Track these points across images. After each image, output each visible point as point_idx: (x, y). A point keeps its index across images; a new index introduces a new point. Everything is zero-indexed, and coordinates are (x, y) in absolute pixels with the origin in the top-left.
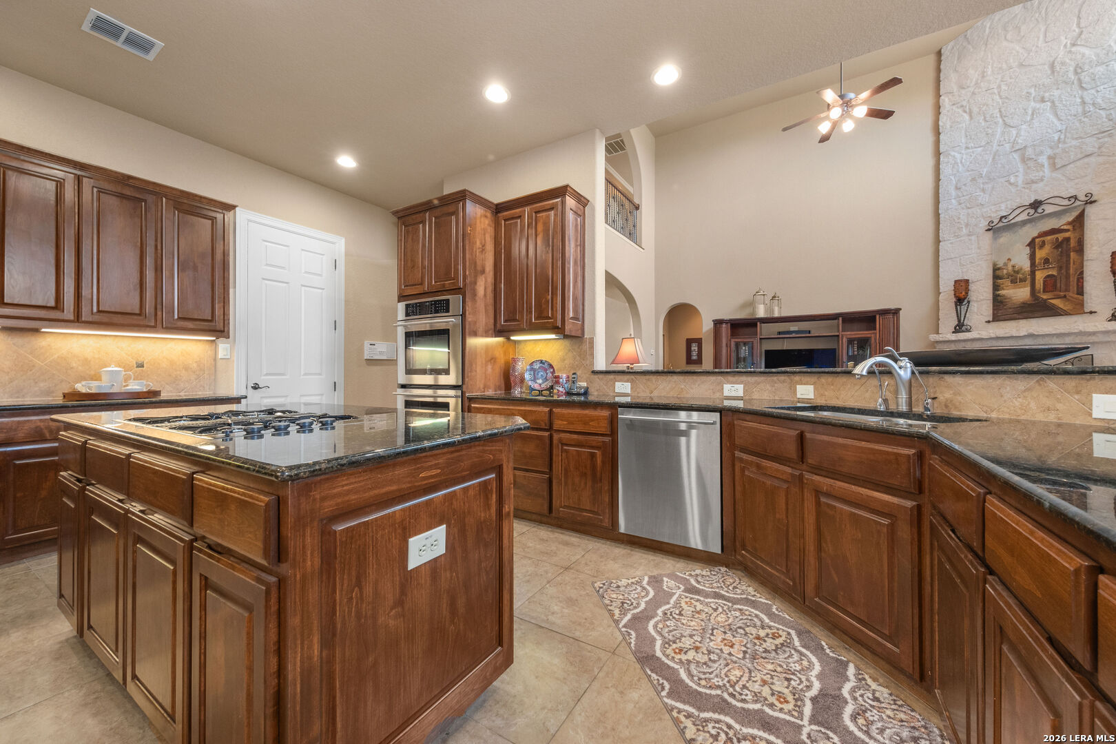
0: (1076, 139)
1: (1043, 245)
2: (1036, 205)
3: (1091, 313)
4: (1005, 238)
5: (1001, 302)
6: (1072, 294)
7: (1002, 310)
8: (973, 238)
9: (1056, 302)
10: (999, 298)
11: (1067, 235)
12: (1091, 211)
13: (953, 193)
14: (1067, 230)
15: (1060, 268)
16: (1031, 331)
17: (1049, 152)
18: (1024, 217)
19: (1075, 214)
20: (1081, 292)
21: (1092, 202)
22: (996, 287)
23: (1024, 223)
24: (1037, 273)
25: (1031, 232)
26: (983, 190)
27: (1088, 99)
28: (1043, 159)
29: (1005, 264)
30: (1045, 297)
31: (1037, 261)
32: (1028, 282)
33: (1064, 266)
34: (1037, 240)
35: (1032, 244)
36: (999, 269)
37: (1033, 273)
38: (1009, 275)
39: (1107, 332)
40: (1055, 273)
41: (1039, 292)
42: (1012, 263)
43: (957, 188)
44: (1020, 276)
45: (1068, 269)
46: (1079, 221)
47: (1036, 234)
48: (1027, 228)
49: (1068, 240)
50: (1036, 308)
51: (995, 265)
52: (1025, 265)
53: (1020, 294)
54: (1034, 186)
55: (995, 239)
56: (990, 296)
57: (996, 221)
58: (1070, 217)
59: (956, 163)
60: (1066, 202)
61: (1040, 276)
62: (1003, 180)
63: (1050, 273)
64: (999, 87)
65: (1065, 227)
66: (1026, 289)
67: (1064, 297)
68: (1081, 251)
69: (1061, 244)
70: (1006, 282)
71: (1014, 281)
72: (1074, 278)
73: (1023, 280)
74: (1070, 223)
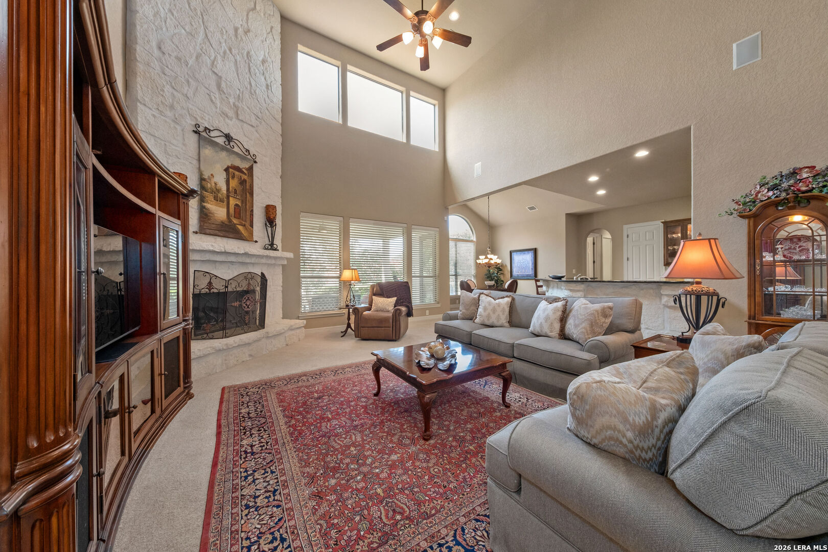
0: (248, 107)
1: (233, 177)
2: (228, 137)
3: (256, 242)
4: (208, 150)
5: (206, 215)
6: (248, 224)
7: (207, 224)
9: (240, 227)
10: (204, 210)
11: (246, 177)
12: (255, 166)
14: (245, 174)
15: (242, 202)
17: (234, 100)
18: (221, 142)
19: (248, 163)
20: (252, 226)
21: (256, 163)
23: (222, 147)
24: (231, 199)
25: (226, 159)
29: (210, 178)
30: (235, 221)
31: (230, 188)
32: (225, 203)
33: (244, 201)
34: (230, 170)
35: (227, 170)
36: (204, 180)
37: (228, 197)
38: (212, 191)
40: (240, 204)
41: (232, 216)
42: (213, 179)
44: (221, 196)
45: (246, 205)
46: (251, 169)
47: (228, 163)
49: (246, 181)
50: (229, 229)
51: (202, 174)
52: (224, 188)
53: (219, 212)
55: (201, 144)
57: (201, 128)
60: (244, 149)
61: (233, 202)
63: (237, 203)
65: (244, 170)
66: (224, 209)
67: (244, 225)
68: (252, 194)
69: (242, 182)
70: (210, 197)
71: (216, 198)
72: (248, 213)
73: (221, 201)
74: (247, 169)
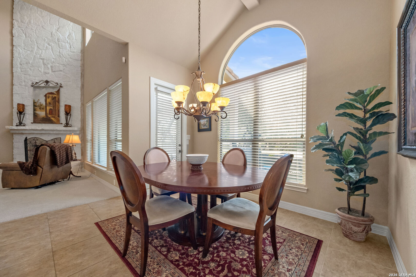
0: (58, 64)
1: (49, 97)
2: (47, 82)
3: (61, 124)
4: (37, 91)
5: (36, 116)
6: (57, 116)
7: (36, 119)
8: (27, 87)
9: (52, 118)
10: (35, 114)
11: (55, 96)
12: (61, 89)
13: (19, 66)
14: (55, 94)
15: (54, 107)
16: (43, 128)
17: (51, 64)
18: (43, 85)
19: (58, 89)
20: (59, 116)
21: (62, 87)
22: (34, 110)
23: (43, 87)
24: (47, 107)
25: (45, 91)
26: (30, 69)
27: (61, 52)
28: (49, 66)
29: (38, 101)
30: (49, 116)
31: (47, 103)
32: (45, 109)
33: (54, 106)
34: (47, 95)
35: (45, 96)
36: (35, 103)
37: (46, 107)
38: (39, 106)
39: (64, 131)
40: (52, 108)
41: (48, 114)
42: (40, 101)
43: (21, 64)
44: (42, 107)
45: (56, 108)
46: (58, 92)
47: (47, 93)
48: (44, 89)
49: (55, 97)
50: (46, 120)
51: (34, 101)
52: (44, 103)
53: (42, 114)
54: (47, 75)
55: (34, 90)
56: (32, 113)
57: (35, 83)
58: (56, 90)
59: (20, 53)
60: (55, 84)
62: (37, 68)
63: (51, 108)
64: (35, 30)
65: (55, 93)
66: (44, 112)
67: (55, 117)
68: (59, 102)
69: (54, 98)
70: (38, 108)
71: (40, 109)
72: (57, 111)
73: (43, 109)
74: (56, 92)
